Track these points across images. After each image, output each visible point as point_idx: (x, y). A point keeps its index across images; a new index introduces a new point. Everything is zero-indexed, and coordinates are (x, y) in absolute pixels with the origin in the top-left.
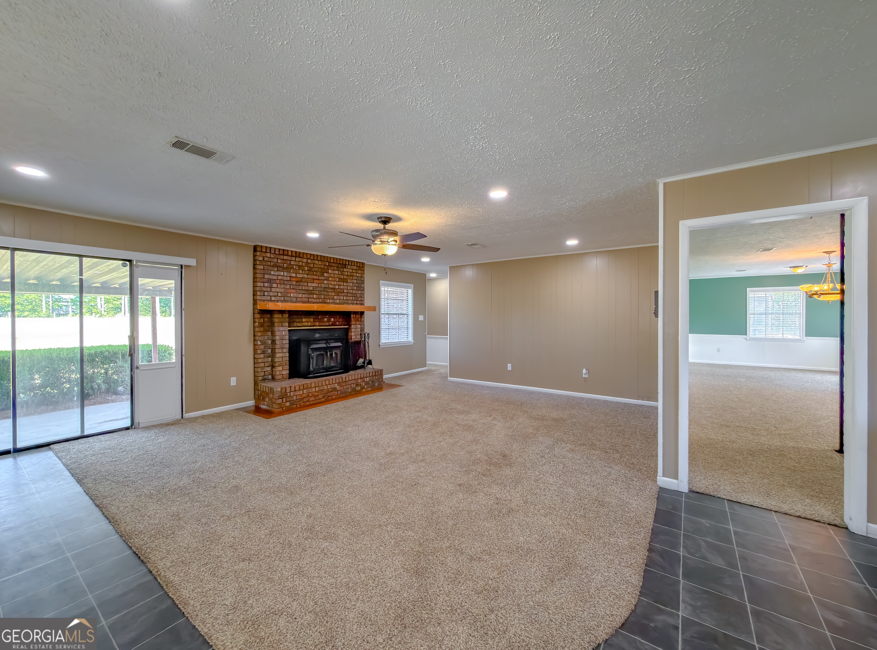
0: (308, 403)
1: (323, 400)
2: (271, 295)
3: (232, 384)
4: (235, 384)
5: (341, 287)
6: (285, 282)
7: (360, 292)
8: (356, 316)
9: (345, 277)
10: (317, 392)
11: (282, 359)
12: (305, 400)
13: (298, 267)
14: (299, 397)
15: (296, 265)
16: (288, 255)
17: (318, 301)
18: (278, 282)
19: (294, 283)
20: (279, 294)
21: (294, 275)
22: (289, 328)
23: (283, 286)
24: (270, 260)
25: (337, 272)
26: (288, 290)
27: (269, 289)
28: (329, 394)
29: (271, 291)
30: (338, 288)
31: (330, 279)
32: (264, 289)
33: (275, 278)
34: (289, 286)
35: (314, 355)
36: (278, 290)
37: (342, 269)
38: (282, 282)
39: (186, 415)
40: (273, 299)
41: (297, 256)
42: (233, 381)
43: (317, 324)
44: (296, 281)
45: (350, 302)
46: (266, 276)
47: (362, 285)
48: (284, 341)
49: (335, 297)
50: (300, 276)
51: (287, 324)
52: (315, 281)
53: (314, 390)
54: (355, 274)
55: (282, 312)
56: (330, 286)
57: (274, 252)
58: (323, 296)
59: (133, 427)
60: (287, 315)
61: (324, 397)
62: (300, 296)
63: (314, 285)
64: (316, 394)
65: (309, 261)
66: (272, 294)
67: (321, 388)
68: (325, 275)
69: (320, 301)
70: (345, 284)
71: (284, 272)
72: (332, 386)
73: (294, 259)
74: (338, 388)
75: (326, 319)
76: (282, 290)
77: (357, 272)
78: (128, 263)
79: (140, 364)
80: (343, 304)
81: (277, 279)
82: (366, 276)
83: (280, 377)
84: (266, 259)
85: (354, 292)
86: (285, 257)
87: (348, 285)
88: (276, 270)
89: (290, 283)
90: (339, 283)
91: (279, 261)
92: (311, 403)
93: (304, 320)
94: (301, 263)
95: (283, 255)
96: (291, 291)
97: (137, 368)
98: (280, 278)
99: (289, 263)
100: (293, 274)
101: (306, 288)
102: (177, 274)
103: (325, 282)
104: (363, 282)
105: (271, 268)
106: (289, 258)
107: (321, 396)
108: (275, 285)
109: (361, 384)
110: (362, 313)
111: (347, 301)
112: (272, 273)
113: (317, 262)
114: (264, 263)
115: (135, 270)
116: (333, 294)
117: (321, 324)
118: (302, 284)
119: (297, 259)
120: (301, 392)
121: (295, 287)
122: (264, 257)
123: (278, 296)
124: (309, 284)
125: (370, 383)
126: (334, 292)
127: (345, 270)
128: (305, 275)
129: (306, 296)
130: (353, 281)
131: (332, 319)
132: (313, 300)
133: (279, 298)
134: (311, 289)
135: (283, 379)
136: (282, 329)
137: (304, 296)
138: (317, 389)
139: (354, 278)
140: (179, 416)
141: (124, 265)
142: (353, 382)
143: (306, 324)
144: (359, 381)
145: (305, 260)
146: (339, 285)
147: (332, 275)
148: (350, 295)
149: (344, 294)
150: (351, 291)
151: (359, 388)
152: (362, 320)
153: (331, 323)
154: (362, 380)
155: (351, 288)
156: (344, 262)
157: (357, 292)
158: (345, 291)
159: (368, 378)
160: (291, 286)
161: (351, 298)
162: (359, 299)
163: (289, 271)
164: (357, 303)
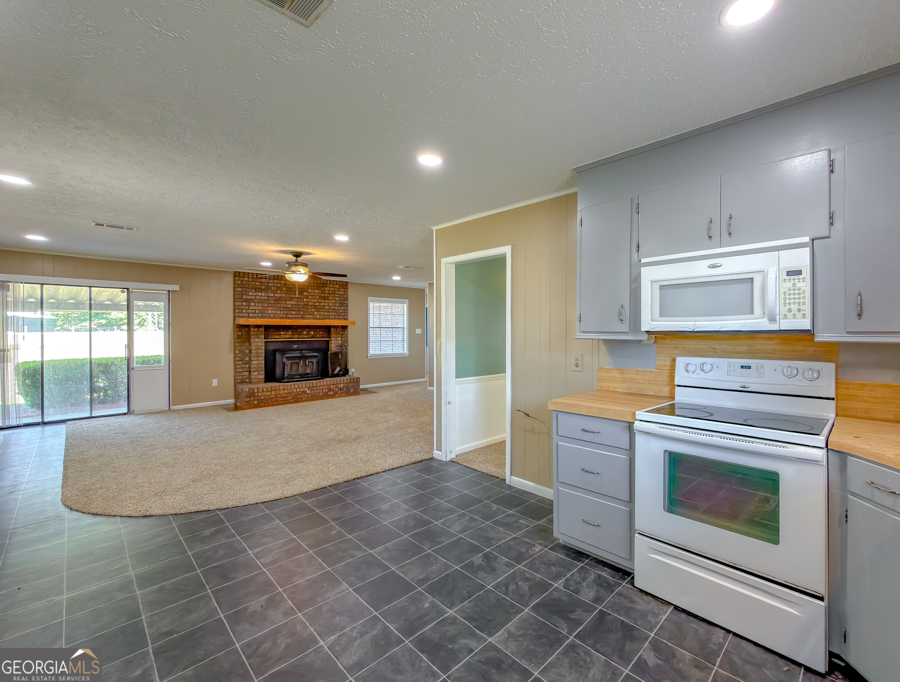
0: (276, 403)
1: (291, 401)
3: (213, 385)
4: (216, 385)
5: (322, 304)
6: (263, 301)
7: (343, 308)
8: (336, 330)
9: (326, 295)
10: (287, 393)
11: (258, 365)
12: (274, 400)
13: (276, 288)
14: (266, 397)
15: (274, 286)
16: (266, 278)
17: (297, 316)
18: (256, 301)
19: (273, 302)
20: (257, 312)
21: (272, 295)
22: (265, 340)
23: (260, 305)
24: (248, 283)
25: (317, 291)
26: (266, 308)
27: (247, 307)
28: (299, 396)
29: (249, 309)
30: (319, 305)
31: (310, 297)
32: (243, 307)
33: (253, 297)
34: (267, 304)
35: (288, 363)
36: (256, 308)
37: (323, 289)
38: (260, 301)
39: (172, 407)
40: (251, 315)
42: (215, 382)
43: (296, 336)
44: (274, 300)
45: (331, 317)
46: (244, 297)
47: (346, 302)
48: (260, 350)
49: (315, 313)
50: (279, 295)
51: (263, 336)
52: (294, 300)
53: (282, 392)
54: (338, 292)
55: (258, 326)
56: (310, 303)
57: (251, 277)
58: (302, 313)
59: (129, 413)
60: (263, 329)
61: (293, 398)
62: (279, 312)
63: (293, 303)
64: (285, 395)
66: (249, 311)
67: (290, 391)
68: (305, 293)
69: (299, 317)
70: (326, 301)
71: (261, 292)
72: (302, 390)
73: (272, 281)
74: (308, 391)
75: (305, 333)
76: (260, 308)
77: (340, 290)
78: (126, 290)
79: (135, 366)
80: (324, 319)
81: (255, 299)
82: (349, 293)
83: (256, 380)
84: (244, 282)
85: (336, 308)
86: (263, 280)
87: (329, 302)
88: (254, 291)
89: (268, 301)
90: (319, 301)
91: (257, 284)
92: (278, 402)
93: (282, 333)
94: (279, 284)
95: (261, 278)
96: (270, 308)
97: (133, 369)
98: (257, 297)
99: (267, 285)
100: (270, 294)
101: (285, 306)
102: (166, 297)
103: (305, 300)
104: (346, 299)
105: (249, 290)
106: (267, 281)
107: (289, 398)
108: (253, 304)
109: (334, 390)
110: (345, 328)
111: (328, 317)
112: (250, 294)
114: (242, 286)
115: (131, 294)
116: (313, 310)
117: (300, 337)
118: (280, 302)
119: (275, 281)
120: (269, 393)
121: (273, 305)
122: (242, 281)
124: (288, 302)
125: (345, 389)
126: (314, 308)
127: (326, 289)
128: (283, 295)
129: (285, 312)
130: (335, 298)
131: (312, 333)
132: (291, 316)
133: (256, 314)
134: (290, 306)
135: (259, 382)
136: (257, 340)
137: (282, 312)
138: (286, 391)
139: (337, 296)
140: (166, 408)
141: (123, 292)
142: (325, 387)
143: (285, 336)
144: (332, 387)
146: (319, 302)
147: (312, 294)
148: (332, 311)
149: (325, 310)
150: (333, 308)
151: (332, 393)
152: (345, 333)
153: (310, 336)
154: (334, 386)
155: (333, 305)
156: (325, 282)
157: (339, 308)
158: (326, 307)
159: (341, 385)
160: (269, 304)
161: (333, 314)
162: (342, 315)
163: (267, 292)
164: (339, 318)
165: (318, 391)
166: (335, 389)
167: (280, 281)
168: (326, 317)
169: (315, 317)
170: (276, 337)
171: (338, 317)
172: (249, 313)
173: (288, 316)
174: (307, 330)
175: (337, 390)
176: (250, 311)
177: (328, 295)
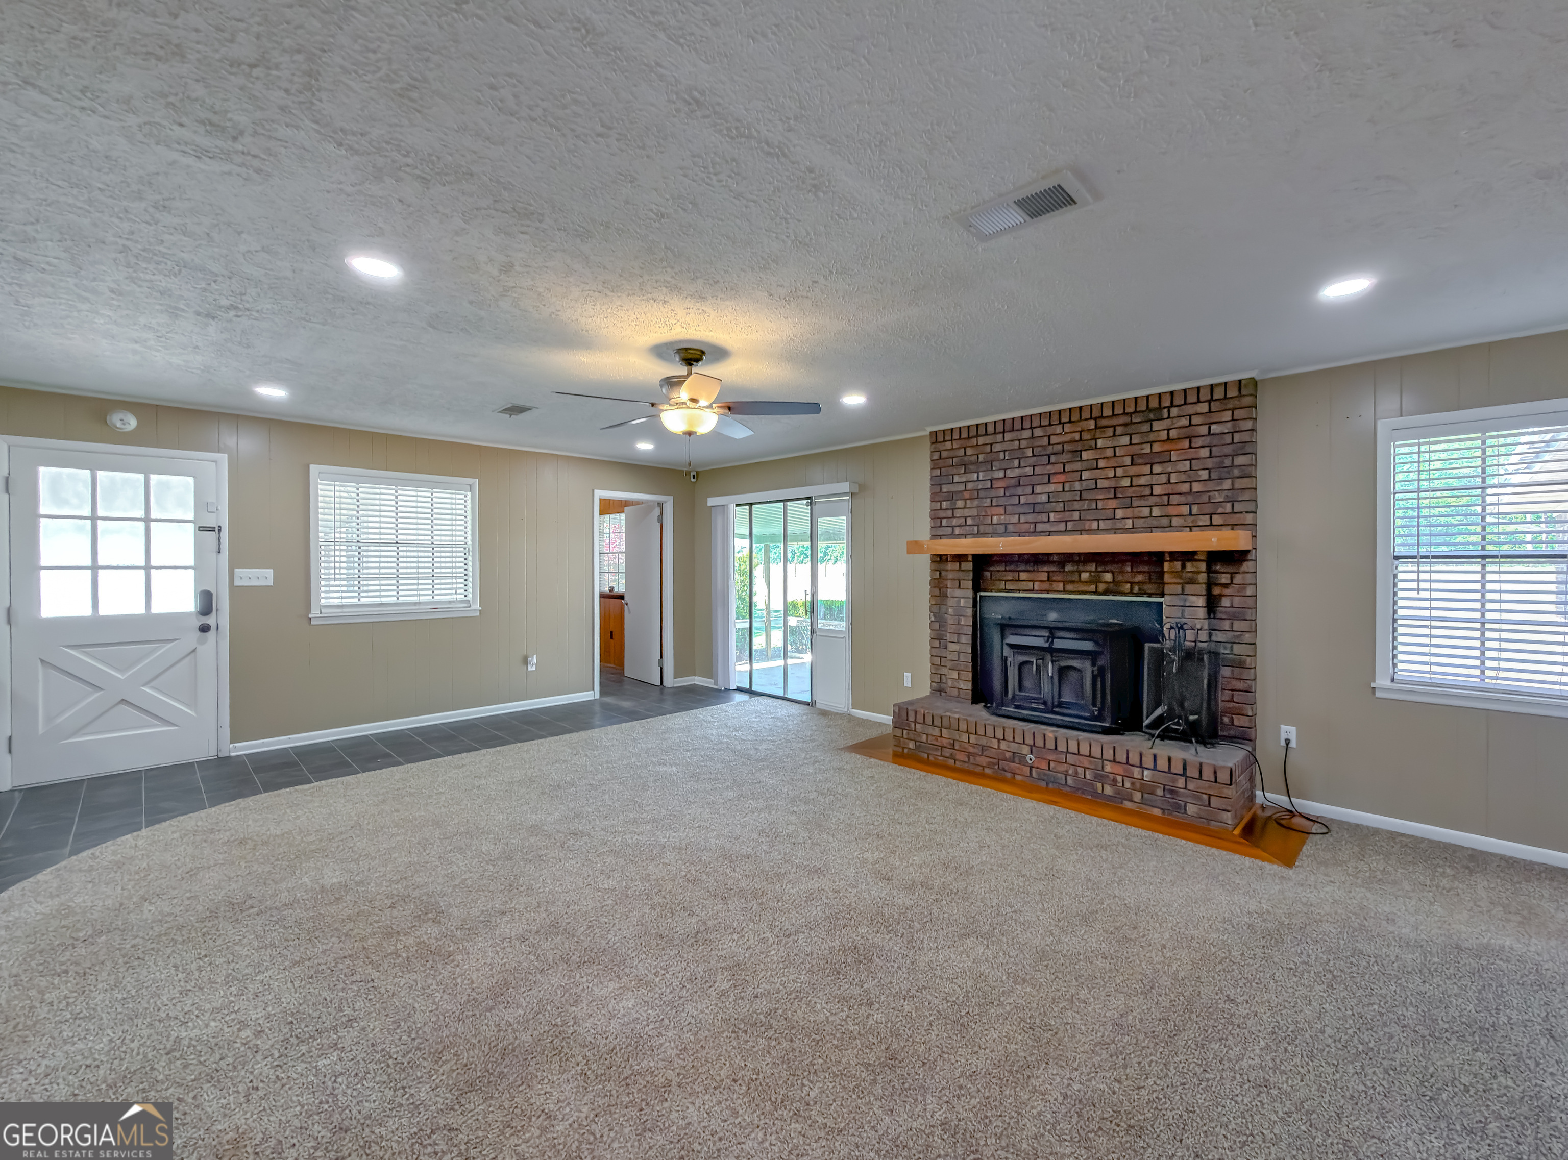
1: (987, 770)
2: (954, 524)
5: (1143, 481)
6: (982, 494)
7: (1229, 485)
8: (1184, 567)
9: (1157, 448)
10: (974, 745)
11: (958, 656)
12: (947, 752)
13: (1010, 455)
14: (929, 739)
15: (1004, 451)
16: (986, 434)
17: (1062, 527)
18: (967, 495)
19: (1002, 493)
20: (969, 521)
21: (1001, 474)
22: (974, 594)
23: (976, 503)
24: (952, 454)
25: (1125, 440)
26: (988, 509)
27: (949, 513)
28: (1003, 764)
29: (953, 517)
31: (1102, 464)
32: (942, 514)
33: (962, 487)
34: (989, 500)
35: (1014, 660)
36: (967, 512)
38: (977, 494)
40: (957, 531)
41: (1007, 429)
42: (907, 680)
43: (1061, 586)
44: (1005, 488)
45: (1176, 521)
46: (944, 489)
47: (1244, 461)
48: (962, 618)
49: (1119, 513)
50: (1017, 472)
51: (970, 585)
52: (1056, 478)
53: (965, 738)
54: (1204, 430)
56: (1102, 484)
57: (957, 437)
58: (1076, 515)
59: (811, 705)
60: (969, 566)
61: (991, 765)
62: (1015, 519)
63: (1051, 488)
64: (971, 750)
65: (1038, 432)
66: (954, 522)
67: (983, 741)
68: (1086, 455)
69: (1069, 528)
70: (1157, 469)
71: (977, 471)
72: (1014, 747)
73: (999, 437)
74: (1031, 758)
75: (1086, 576)
76: (974, 512)
77: (1215, 417)
78: (809, 501)
79: (818, 626)
80: (1150, 529)
81: (966, 490)
84: (944, 454)
85: (1197, 487)
86: (981, 440)
87: (1170, 470)
88: (963, 471)
89: (991, 493)
90: (1133, 470)
91: (969, 451)
92: (958, 765)
93: (1023, 576)
94: (1017, 443)
95: (977, 436)
96: (995, 510)
97: (816, 631)
98: (970, 486)
99: (989, 450)
100: (996, 472)
101: (1031, 499)
102: (849, 508)
103: (1086, 475)
104: (1247, 448)
105: (954, 471)
106: (988, 440)
107: (983, 761)
108: (960, 504)
109: (1115, 780)
110: (1235, 558)
111: (1165, 521)
112: (956, 479)
113: (1059, 429)
114: (941, 463)
115: (815, 508)
116: (1113, 504)
117: (1070, 587)
118: (1019, 491)
119: (1008, 436)
120: (936, 732)
121: (1002, 501)
122: (940, 452)
123: (966, 525)
124: (1038, 489)
126: (1115, 497)
127: (1157, 425)
128: (1027, 469)
129: (1030, 518)
130: (1192, 453)
131: (1108, 577)
132: (1047, 527)
133: (967, 528)
134: (1044, 498)
135: (959, 699)
136: (958, 593)
137: (1023, 519)
138: (972, 739)
139: (1198, 442)
140: (846, 710)
141: (806, 505)
142: (1086, 762)
143: (1030, 585)
144: (1108, 767)
145: (1027, 434)
146: (1131, 477)
147: (1109, 453)
148: (1182, 499)
149: (1152, 500)
150: (1185, 488)
151: (1108, 790)
152: (1238, 579)
153: (1102, 587)
154: (1119, 769)
155: (1183, 477)
156: (1154, 404)
157: (1211, 486)
158: (1157, 490)
159: (1146, 772)
160: (994, 500)
161: (1185, 510)
162: (1220, 510)
163: (989, 467)
164: (1211, 525)
165: (1063, 768)
166: (1119, 779)
167: (1018, 433)
168: (1155, 522)
169: (1119, 525)
170: (1010, 586)
171: (1205, 520)
172: (953, 527)
173: (1040, 527)
174: (1092, 567)
175: (1128, 785)
176: (955, 520)
177: (1167, 446)
